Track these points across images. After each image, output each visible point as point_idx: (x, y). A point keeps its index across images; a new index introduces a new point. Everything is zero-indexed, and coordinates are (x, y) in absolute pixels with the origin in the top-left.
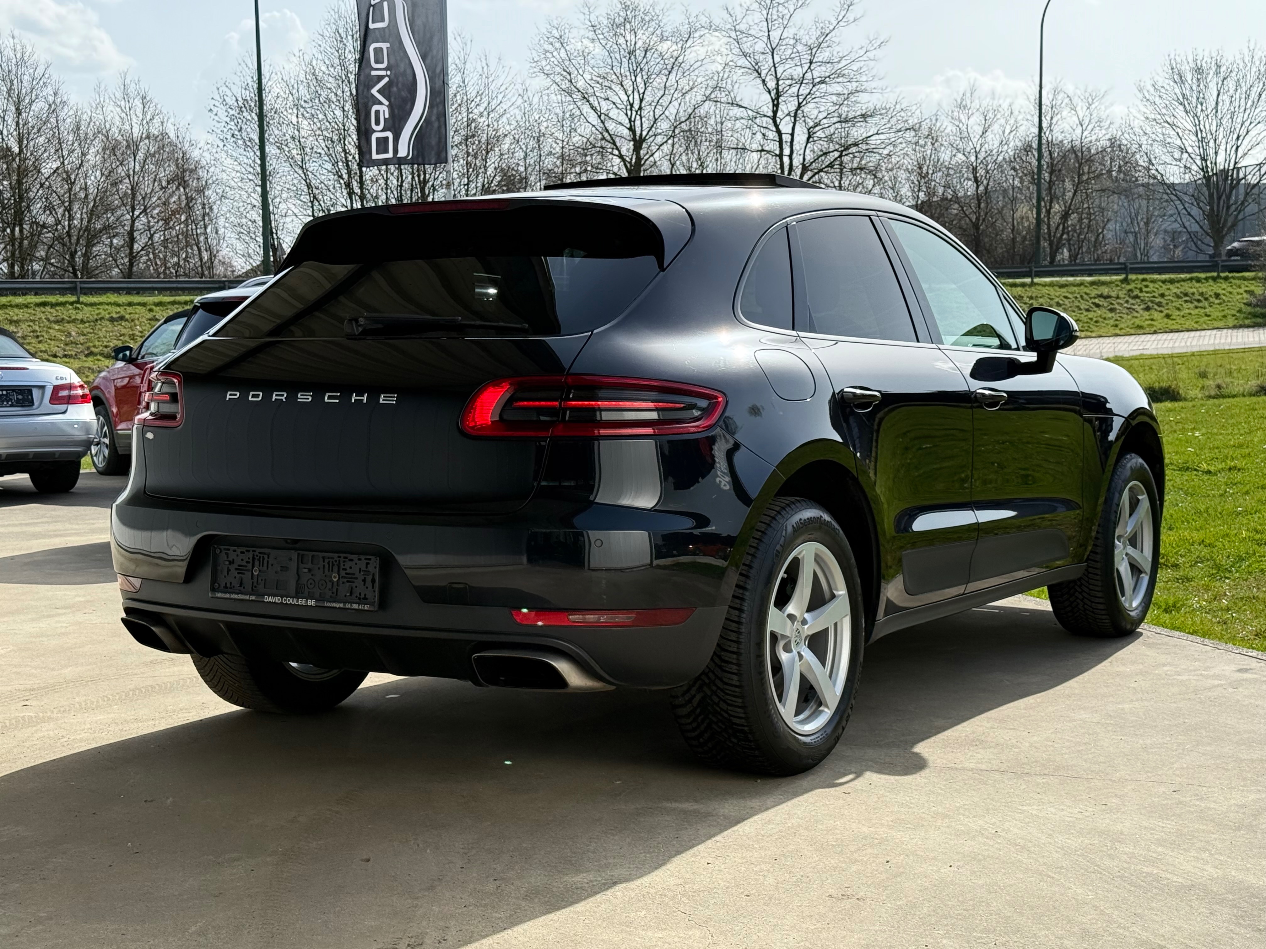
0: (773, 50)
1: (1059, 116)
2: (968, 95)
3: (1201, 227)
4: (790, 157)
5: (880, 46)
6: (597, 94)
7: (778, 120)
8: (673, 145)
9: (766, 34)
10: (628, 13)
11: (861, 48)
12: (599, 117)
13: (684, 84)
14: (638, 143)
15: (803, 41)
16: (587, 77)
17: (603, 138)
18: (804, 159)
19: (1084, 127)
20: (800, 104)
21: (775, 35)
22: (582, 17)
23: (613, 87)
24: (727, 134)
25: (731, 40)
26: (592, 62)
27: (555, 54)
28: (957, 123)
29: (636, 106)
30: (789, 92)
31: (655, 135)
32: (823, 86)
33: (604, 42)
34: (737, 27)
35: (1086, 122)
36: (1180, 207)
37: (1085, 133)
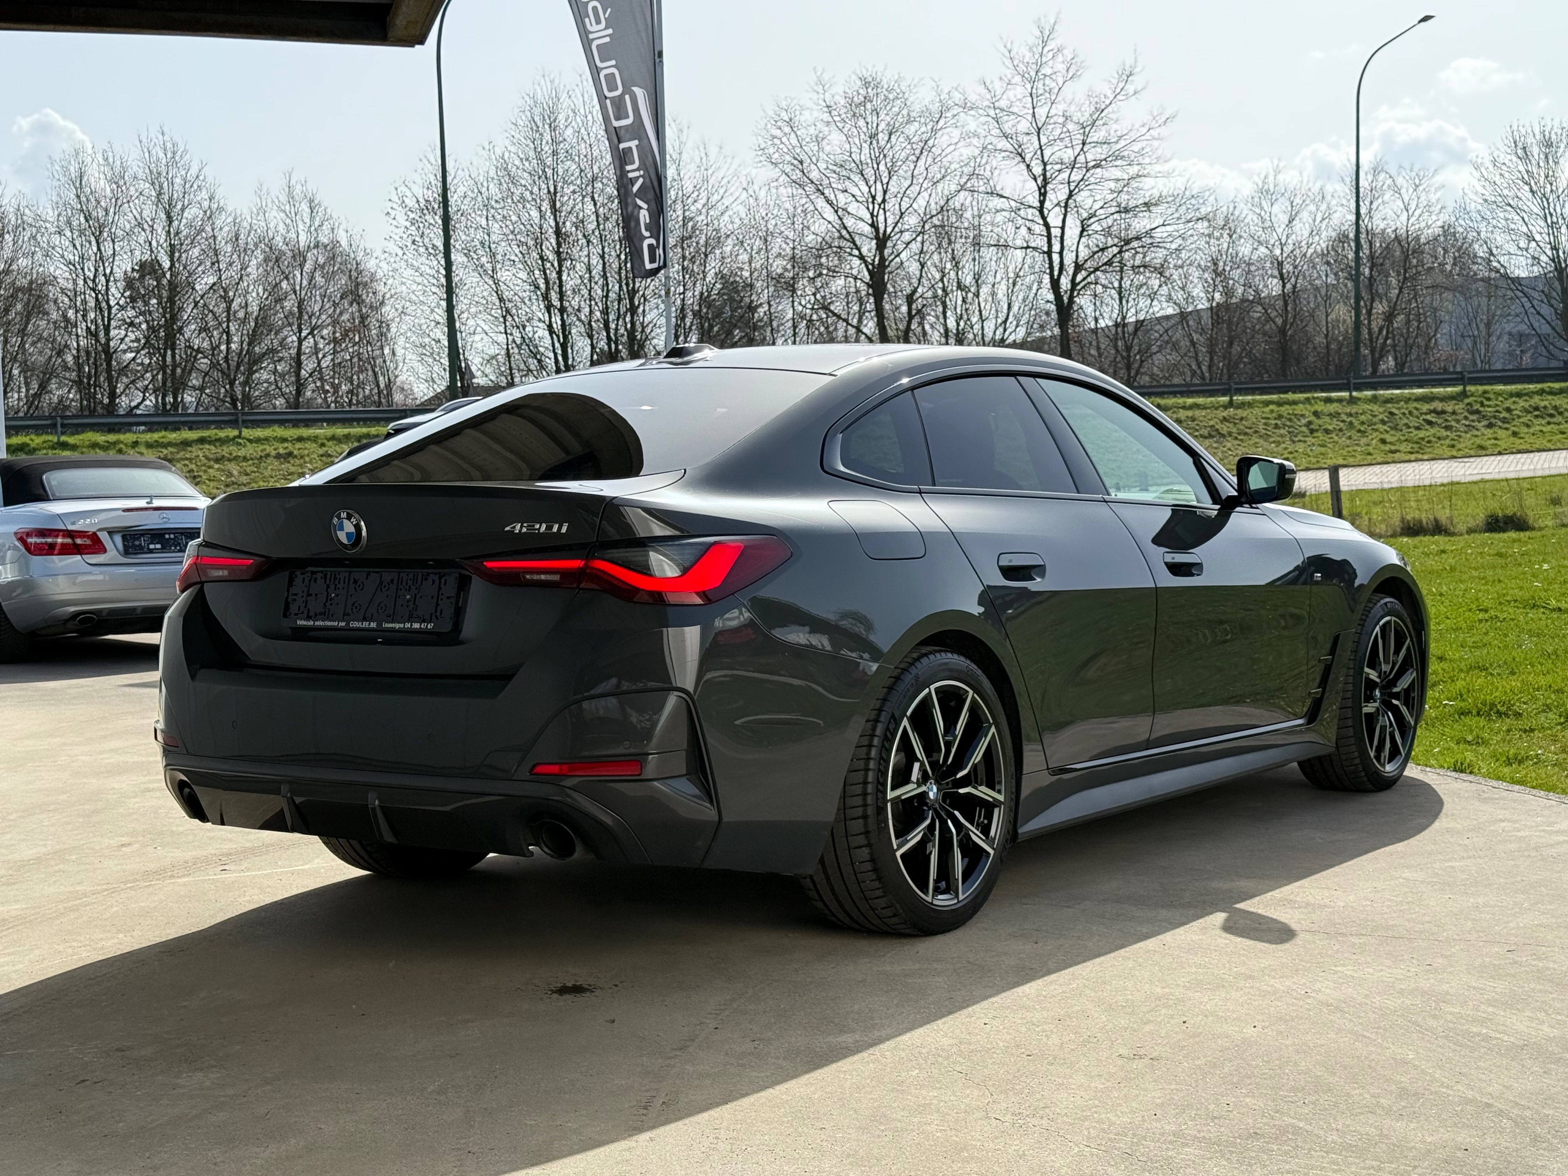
0: (1039, 129)
1: (1380, 200)
2: (1271, 178)
3: (1553, 329)
4: (1061, 253)
5: (1165, 122)
6: (834, 185)
7: (1046, 212)
8: (923, 243)
9: (1031, 111)
10: (870, 90)
11: (1143, 126)
12: (836, 212)
13: (935, 172)
14: (882, 241)
15: (1075, 119)
16: (822, 166)
17: (841, 237)
18: (1077, 256)
19: (1410, 212)
20: (1071, 192)
21: (1041, 113)
22: (815, 96)
23: (852, 177)
24: (986, 229)
25: (990, 119)
26: (827, 149)
27: (784, 139)
28: (1258, 211)
29: (879, 199)
30: (1059, 178)
31: (901, 232)
32: (1099, 170)
33: (840, 125)
34: (997, 104)
35: (1413, 206)
36: (1528, 305)
37: (1412, 220)
